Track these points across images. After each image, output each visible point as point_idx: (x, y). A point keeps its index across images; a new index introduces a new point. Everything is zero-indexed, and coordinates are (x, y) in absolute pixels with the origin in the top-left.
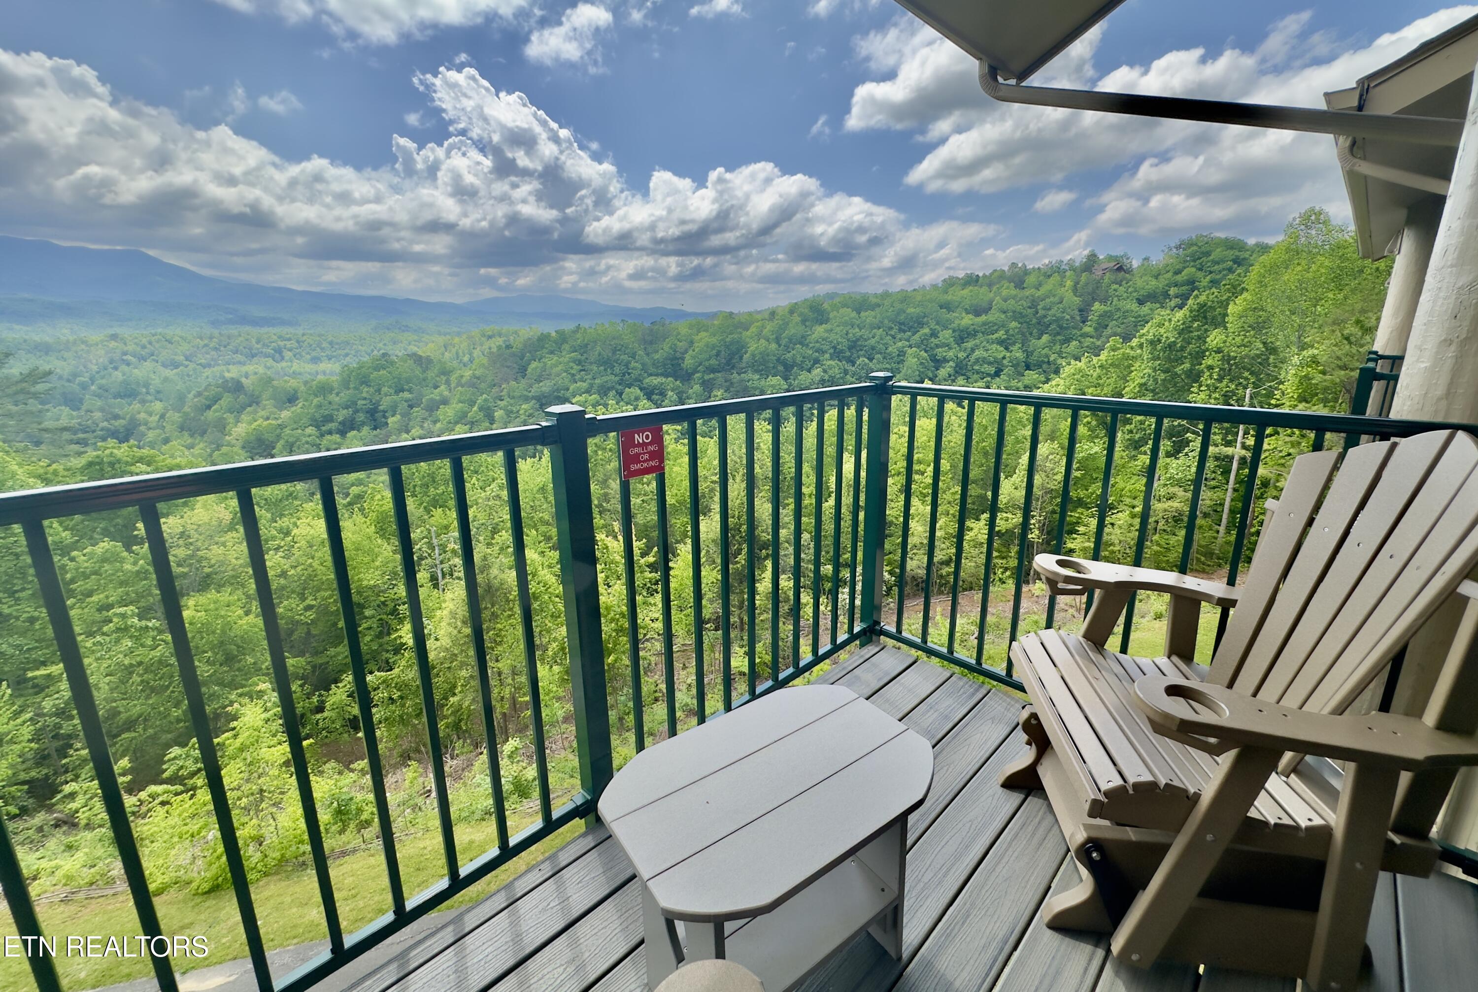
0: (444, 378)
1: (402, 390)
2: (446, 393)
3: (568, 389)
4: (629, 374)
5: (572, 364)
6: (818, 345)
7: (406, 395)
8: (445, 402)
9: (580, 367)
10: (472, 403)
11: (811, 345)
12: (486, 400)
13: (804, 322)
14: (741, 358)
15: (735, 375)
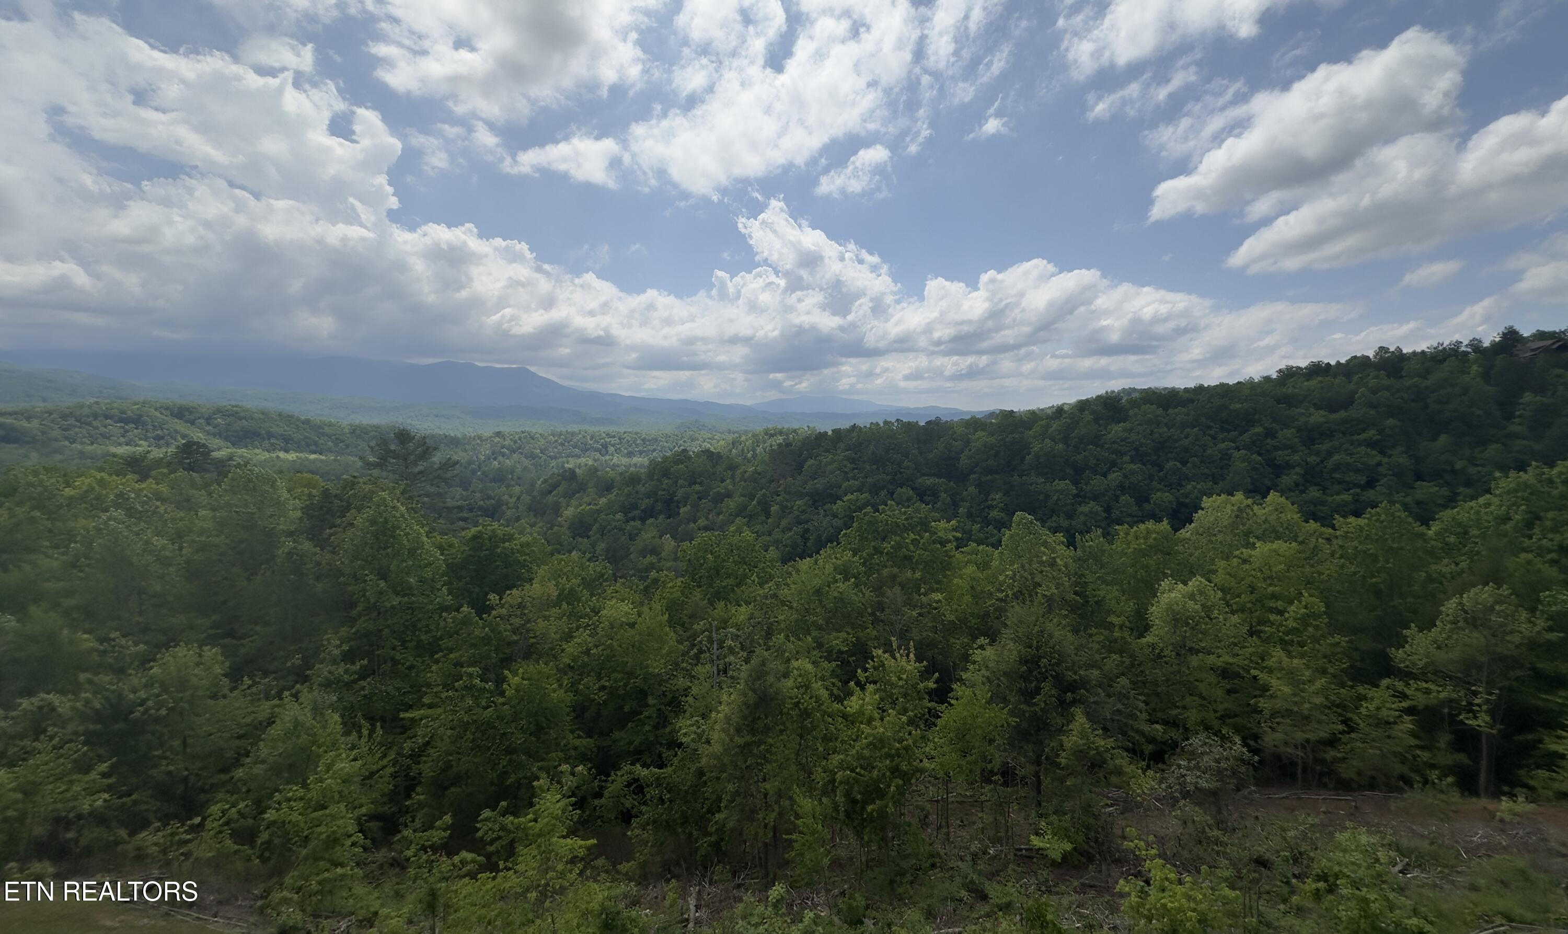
0: (730, 473)
1: (695, 483)
2: (730, 487)
3: (840, 487)
4: (901, 473)
5: (845, 462)
6: (1115, 446)
7: (697, 487)
8: (729, 495)
9: (853, 466)
10: (752, 497)
11: (1106, 446)
12: (764, 495)
13: (1096, 420)
14: (1023, 459)
15: (1016, 477)
